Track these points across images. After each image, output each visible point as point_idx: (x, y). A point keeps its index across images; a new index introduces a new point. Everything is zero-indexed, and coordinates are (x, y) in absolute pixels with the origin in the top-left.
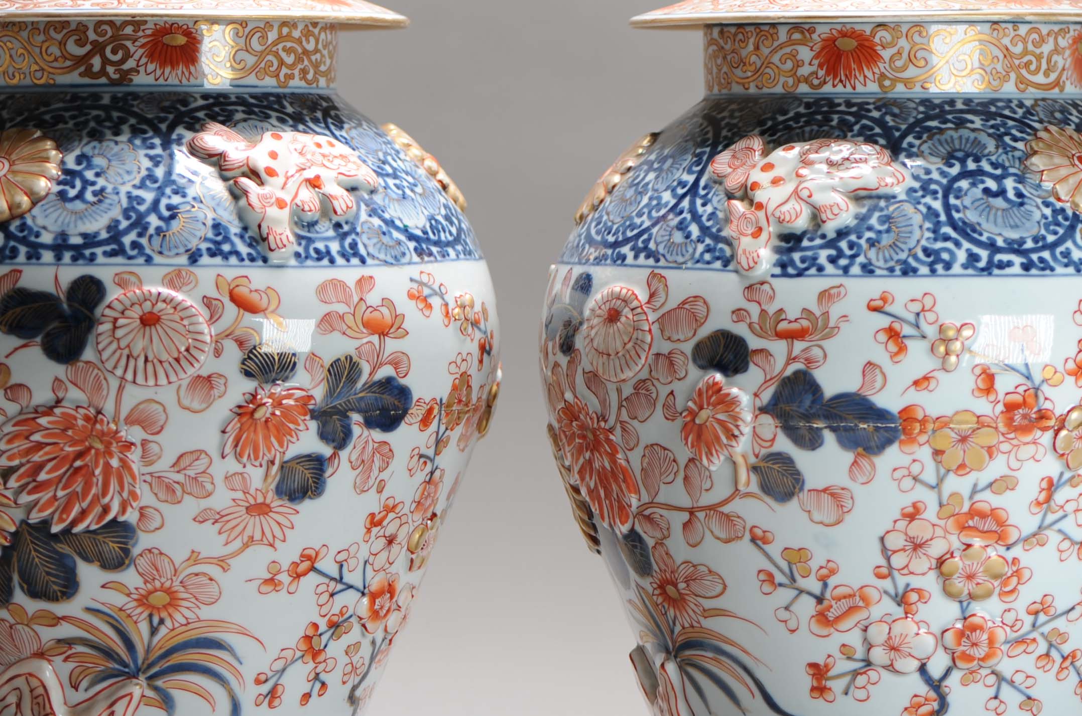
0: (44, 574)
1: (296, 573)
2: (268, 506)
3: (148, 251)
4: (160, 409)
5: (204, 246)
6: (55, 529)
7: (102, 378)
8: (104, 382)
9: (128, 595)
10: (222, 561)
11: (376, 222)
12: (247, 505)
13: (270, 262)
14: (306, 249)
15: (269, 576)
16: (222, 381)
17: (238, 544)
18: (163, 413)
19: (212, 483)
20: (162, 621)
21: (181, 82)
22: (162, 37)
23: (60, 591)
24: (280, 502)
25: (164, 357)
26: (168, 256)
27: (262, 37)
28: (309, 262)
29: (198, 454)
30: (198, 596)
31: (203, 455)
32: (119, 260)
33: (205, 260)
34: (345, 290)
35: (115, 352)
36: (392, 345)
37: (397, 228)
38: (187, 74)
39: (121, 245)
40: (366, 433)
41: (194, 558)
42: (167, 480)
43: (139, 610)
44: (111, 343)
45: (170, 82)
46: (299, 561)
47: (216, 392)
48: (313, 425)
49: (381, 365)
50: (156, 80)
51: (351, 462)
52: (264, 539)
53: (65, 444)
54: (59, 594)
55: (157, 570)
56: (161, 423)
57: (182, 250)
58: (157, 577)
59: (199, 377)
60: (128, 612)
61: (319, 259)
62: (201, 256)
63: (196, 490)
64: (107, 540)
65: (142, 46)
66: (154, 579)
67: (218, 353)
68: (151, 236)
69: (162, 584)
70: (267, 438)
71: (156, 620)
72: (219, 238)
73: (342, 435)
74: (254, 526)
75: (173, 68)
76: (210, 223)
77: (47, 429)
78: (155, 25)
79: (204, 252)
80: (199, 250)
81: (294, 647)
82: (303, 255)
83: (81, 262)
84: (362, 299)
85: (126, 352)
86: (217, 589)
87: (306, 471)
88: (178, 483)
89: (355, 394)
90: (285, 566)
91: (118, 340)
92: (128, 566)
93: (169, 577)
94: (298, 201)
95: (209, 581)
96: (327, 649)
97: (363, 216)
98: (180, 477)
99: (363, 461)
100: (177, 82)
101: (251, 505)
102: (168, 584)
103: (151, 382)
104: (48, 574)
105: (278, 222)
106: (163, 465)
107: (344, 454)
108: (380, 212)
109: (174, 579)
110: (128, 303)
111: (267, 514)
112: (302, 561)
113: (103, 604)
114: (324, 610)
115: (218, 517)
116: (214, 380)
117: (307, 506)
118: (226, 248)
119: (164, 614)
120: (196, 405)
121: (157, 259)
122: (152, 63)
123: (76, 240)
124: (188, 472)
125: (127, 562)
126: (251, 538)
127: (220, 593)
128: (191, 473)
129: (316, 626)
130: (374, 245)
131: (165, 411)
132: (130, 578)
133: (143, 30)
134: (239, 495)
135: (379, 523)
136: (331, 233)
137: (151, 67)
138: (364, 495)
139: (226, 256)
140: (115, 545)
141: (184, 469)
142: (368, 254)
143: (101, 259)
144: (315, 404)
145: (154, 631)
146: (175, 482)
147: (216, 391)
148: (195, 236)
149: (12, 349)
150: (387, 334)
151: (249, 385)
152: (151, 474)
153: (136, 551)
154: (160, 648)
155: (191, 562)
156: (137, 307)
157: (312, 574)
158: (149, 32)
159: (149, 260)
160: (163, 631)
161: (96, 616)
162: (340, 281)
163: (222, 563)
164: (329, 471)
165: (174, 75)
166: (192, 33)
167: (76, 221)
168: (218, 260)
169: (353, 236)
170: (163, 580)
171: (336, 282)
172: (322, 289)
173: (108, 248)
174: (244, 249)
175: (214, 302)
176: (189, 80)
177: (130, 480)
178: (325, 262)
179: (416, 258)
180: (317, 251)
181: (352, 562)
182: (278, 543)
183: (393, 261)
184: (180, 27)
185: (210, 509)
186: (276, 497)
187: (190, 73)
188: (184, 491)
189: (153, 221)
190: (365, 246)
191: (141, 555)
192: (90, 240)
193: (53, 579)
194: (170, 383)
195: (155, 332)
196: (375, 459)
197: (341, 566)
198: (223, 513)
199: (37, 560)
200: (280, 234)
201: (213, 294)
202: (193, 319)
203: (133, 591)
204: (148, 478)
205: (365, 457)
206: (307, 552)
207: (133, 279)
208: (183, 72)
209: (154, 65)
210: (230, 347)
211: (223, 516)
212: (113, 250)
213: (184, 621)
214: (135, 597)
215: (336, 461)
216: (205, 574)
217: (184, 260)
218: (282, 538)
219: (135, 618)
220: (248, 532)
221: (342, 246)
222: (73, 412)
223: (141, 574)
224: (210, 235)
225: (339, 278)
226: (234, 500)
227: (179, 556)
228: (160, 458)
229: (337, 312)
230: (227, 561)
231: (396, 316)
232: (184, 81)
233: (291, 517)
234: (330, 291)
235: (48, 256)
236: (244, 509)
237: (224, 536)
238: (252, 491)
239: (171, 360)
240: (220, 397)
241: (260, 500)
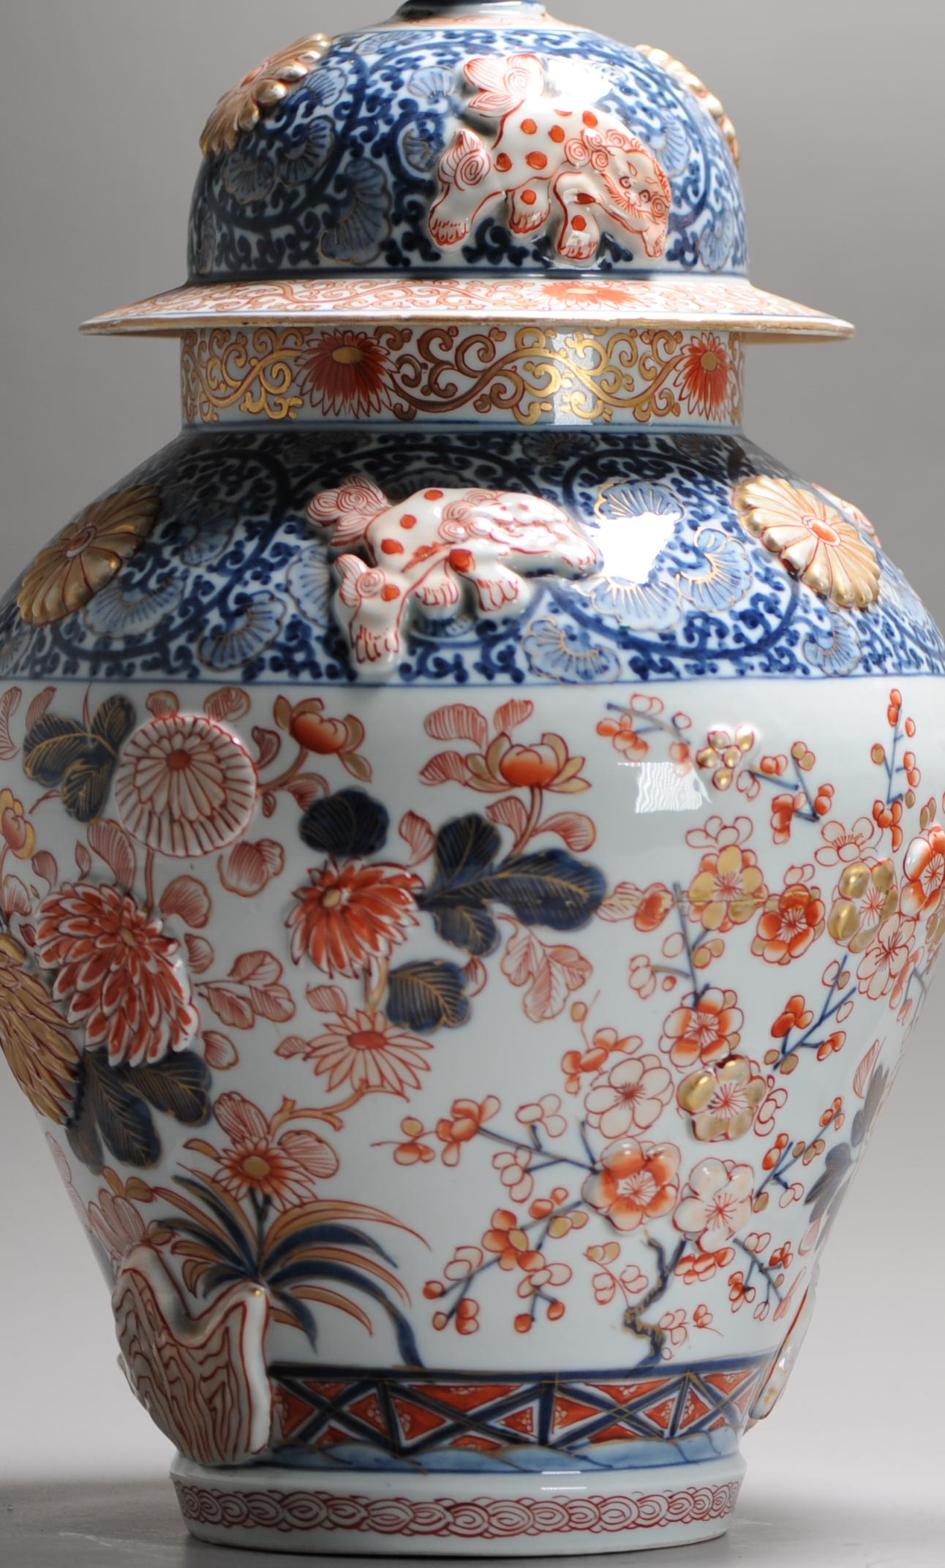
0: (121, 1126)
1: (451, 1136)
2: (381, 1035)
3: (196, 662)
4: (200, 891)
5: (269, 655)
6: (114, 1061)
7: (127, 844)
8: (129, 850)
9: (218, 1159)
10: (330, 1114)
11: (564, 620)
12: (348, 1033)
13: (360, 680)
14: (422, 661)
15: (406, 1139)
16: (277, 851)
17: (345, 1091)
18: (205, 899)
19: (290, 1000)
20: (268, 1200)
21: (357, 416)
22: (332, 351)
23: (144, 1152)
24: (397, 1031)
25: (193, 814)
26: (218, 670)
27: (486, 350)
28: (422, 680)
29: (261, 956)
30: (307, 1164)
31: (268, 960)
32: (159, 674)
33: (267, 675)
34: (474, 720)
35: (134, 808)
36: (553, 804)
37: (604, 631)
38: (365, 405)
39: (165, 651)
40: (524, 931)
41: (289, 1109)
42: (228, 994)
43: (235, 1183)
44: (130, 794)
45: (342, 416)
46: (451, 1119)
47: (270, 868)
48: (426, 919)
49: (536, 831)
50: (325, 414)
51: (508, 975)
52: (386, 1084)
53: (96, 938)
54: (143, 1155)
55: (245, 1125)
56: (204, 910)
57: (239, 660)
58: (247, 1135)
59: (245, 844)
60: (224, 1184)
61: (439, 675)
62: (261, 668)
63: (269, 1009)
64: (175, 1079)
65: (305, 366)
66: (243, 1138)
67: (269, 810)
68: (204, 640)
69: (256, 1145)
70: (349, 936)
71: (260, 1198)
72: (293, 643)
73: (479, 934)
74: (366, 1065)
75: (346, 397)
76: (287, 620)
77: (74, 916)
78: (323, 333)
79: (267, 664)
80: (261, 660)
81: (479, 1245)
82: (415, 668)
83: (115, 677)
84: (503, 734)
85: (148, 807)
86: (331, 1156)
87: (432, 987)
88: (243, 998)
89: (491, 874)
90: (430, 1124)
91: (139, 789)
92: (207, 1119)
93: (262, 1135)
94: (420, 590)
95: (316, 1144)
96: (543, 1251)
97: (542, 611)
98: (243, 990)
99: (530, 973)
100: (351, 416)
101: (354, 1034)
102: (263, 1145)
103: (181, 852)
104: (126, 1125)
105: (378, 620)
106: (219, 970)
107: (492, 963)
108: (579, 606)
109: (269, 1138)
110: (154, 736)
111: (381, 1047)
112: (457, 1119)
113: (192, 1171)
114: (519, 1192)
115: (308, 1049)
116: (267, 849)
117: (444, 1038)
118: (299, 657)
119: (268, 1190)
120: (245, 886)
121: (205, 673)
122: (318, 389)
123: (118, 646)
124: (254, 983)
125: (205, 1111)
126: (365, 1082)
127: (338, 1161)
128: (259, 984)
129: (510, 1217)
130: (547, 655)
131: (206, 892)
132: (213, 1134)
133: (308, 343)
134: (333, 1018)
135: (594, 1066)
136: (472, 636)
137: (318, 396)
138: (546, 1024)
139: (295, 669)
140: (186, 1087)
141: (248, 978)
142: (531, 668)
143: (138, 673)
144: (423, 888)
145: (261, 1214)
146: (239, 997)
147: (269, 866)
148: (260, 639)
149: (35, 802)
150: (547, 787)
151: (317, 859)
152: (206, 984)
153: (213, 1095)
154: (275, 1239)
155: (286, 1114)
156: (165, 743)
157: (478, 1140)
158: (314, 345)
159: (194, 676)
160: (273, 1215)
161: (189, 1189)
162: (467, 708)
163: (330, 1116)
164: (470, 988)
165: (347, 406)
166: (372, 345)
167: (125, 618)
168: (284, 676)
169: (511, 642)
170: (255, 1139)
171: (460, 709)
172: (434, 721)
173: (148, 657)
174: (323, 659)
175: (268, 736)
176: (368, 414)
177: (176, 993)
178: (450, 679)
179: (629, 674)
180: (439, 663)
181: (555, 1125)
182: (409, 1091)
183: (577, 678)
184: (355, 337)
185: (296, 1038)
186: (390, 1024)
187: (370, 403)
188: (254, 1012)
189: (214, 618)
190: (528, 656)
191: (219, 1102)
192: (134, 644)
193: (131, 1133)
194: (205, 853)
195: (181, 779)
196: (554, 970)
197: (534, 1129)
198: (316, 1044)
199: (110, 1104)
200: (376, 638)
201: (267, 722)
202: (234, 762)
203: (223, 1154)
204: (204, 990)
205: (533, 967)
206: (462, 1105)
207: (170, 702)
208: (359, 403)
209: (322, 392)
210: (285, 800)
211: (315, 1049)
212: (154, 659)
213: (296, 1201)
214: (226, 1162)
215: (480, 973)
216: (309, 1133)
217: (236, 675)
218: (413, 1082)
219: (233, 1193)
220: (359, 1073)
221: (485, 656)
222: (95, 893)
223: (226, 1130)
224: (282, 639)
225: (468, 703)
226: (327, 1026)
227: (270, 1106)
228: (212, 961)
229: (456, 754)
230: (337, 1115)
231: (568, 760)
232: (362, 416)
233: (424, 1054)
234: (449, 722)
235: (84, 668)
236: (345, 1043)
237: (324, 1079)
238: (352, 1013)
239: (202, 819)
240: (276, 874)
241: (366, 1026)
